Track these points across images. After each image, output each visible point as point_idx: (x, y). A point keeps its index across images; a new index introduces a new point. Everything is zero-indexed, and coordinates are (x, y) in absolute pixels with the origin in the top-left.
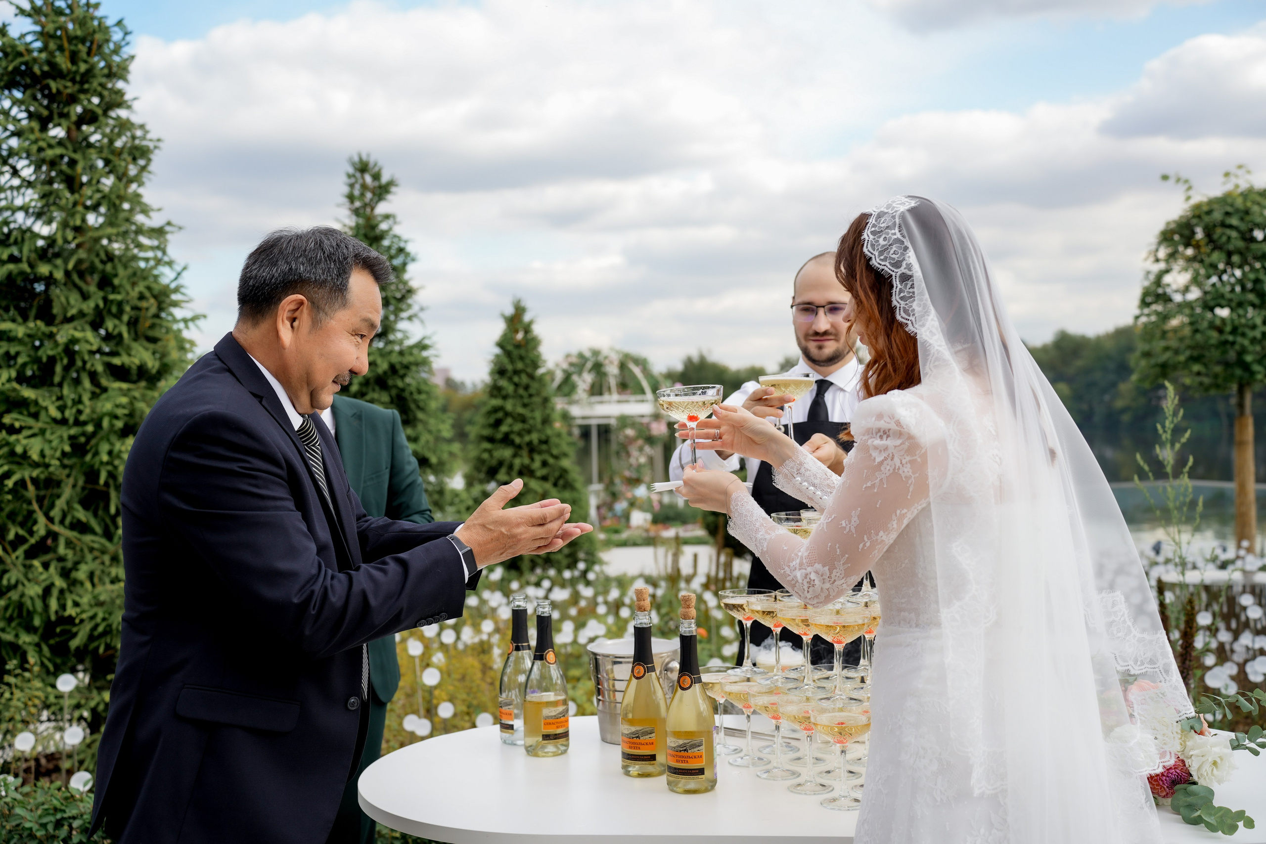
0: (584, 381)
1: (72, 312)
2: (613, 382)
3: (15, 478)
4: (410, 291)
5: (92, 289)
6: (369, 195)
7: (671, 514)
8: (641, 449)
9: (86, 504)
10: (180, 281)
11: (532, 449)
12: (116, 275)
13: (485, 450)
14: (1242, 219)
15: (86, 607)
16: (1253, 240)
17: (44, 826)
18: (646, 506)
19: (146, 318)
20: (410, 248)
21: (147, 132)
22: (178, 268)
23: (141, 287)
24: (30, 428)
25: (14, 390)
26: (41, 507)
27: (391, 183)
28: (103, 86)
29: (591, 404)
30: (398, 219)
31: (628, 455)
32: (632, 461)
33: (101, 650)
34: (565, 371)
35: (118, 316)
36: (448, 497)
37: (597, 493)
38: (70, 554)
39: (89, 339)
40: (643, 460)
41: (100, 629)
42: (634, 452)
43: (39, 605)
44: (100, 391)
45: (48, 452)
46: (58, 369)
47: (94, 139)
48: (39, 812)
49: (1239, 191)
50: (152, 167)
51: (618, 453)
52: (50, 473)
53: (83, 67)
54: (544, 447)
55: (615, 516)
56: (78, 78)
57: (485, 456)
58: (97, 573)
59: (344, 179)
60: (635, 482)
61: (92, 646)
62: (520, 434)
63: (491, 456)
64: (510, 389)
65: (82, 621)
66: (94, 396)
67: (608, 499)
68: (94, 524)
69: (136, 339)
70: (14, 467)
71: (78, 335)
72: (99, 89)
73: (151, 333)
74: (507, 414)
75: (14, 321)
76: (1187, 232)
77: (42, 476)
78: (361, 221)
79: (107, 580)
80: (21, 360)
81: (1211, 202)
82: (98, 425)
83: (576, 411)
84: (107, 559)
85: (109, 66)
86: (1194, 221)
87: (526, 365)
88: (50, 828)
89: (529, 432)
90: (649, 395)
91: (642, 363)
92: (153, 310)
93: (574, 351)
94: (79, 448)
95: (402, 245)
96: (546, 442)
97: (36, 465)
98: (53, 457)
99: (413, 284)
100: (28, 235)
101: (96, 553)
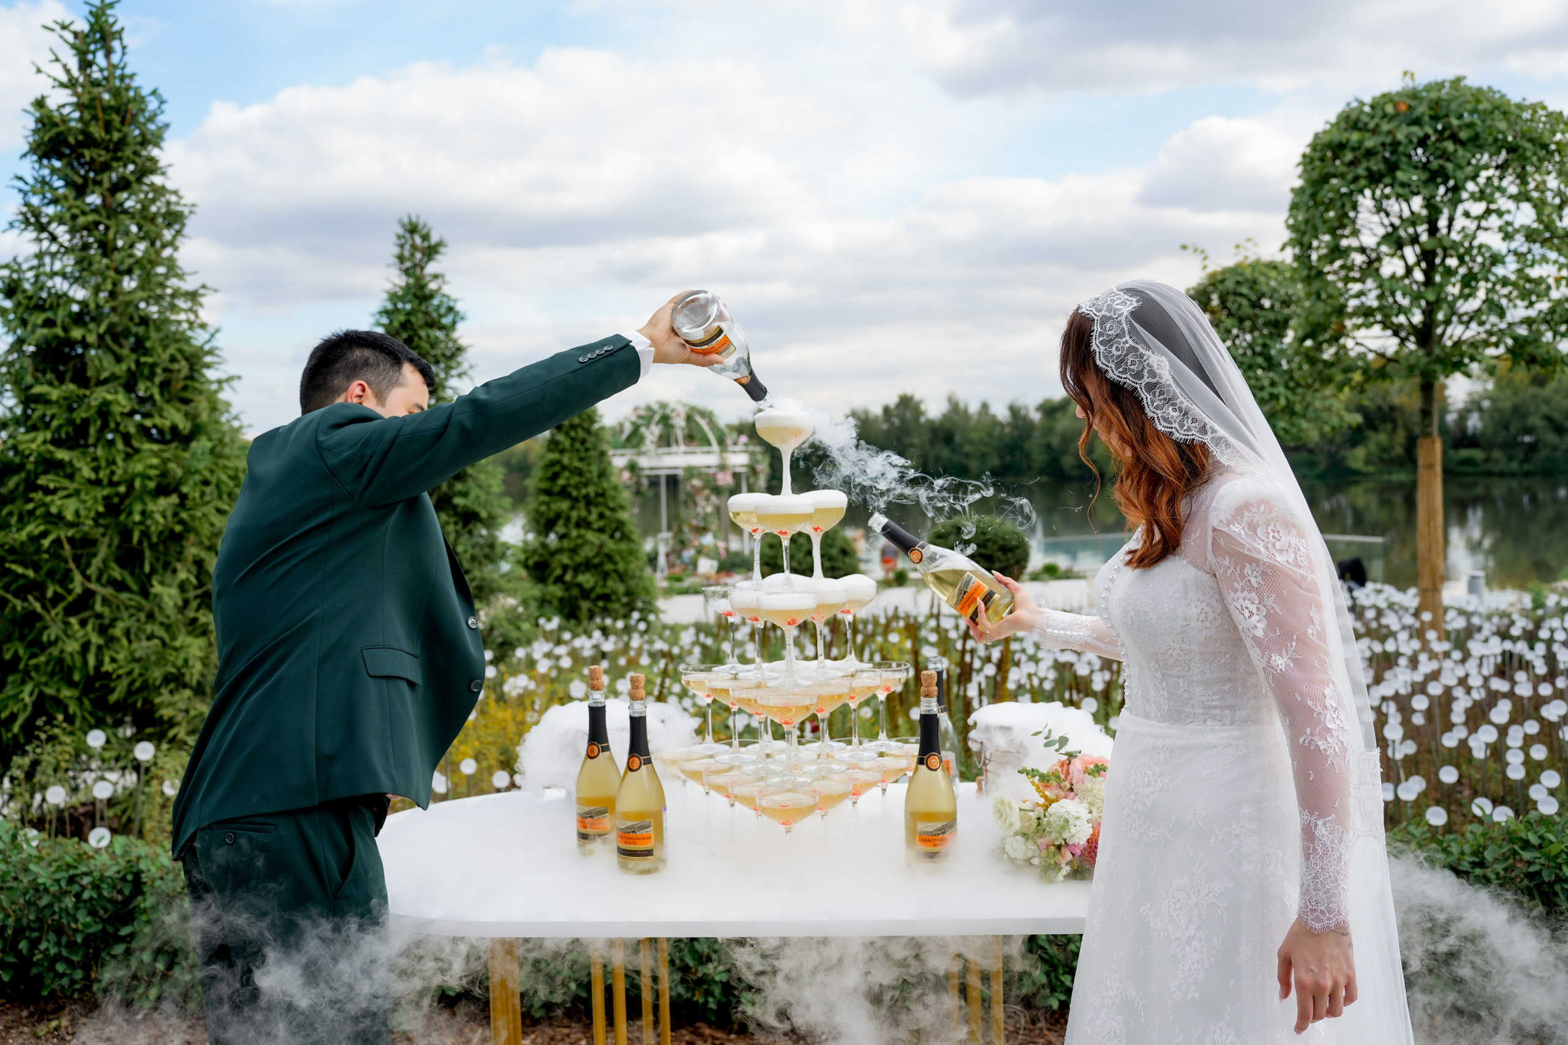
0: (653, 433)
1: (105, 375)
2: (680, 434)
3: (52, 537)
4: (460, 349)
5: (125, 352)
6: (418, 256)
7: (737, 561)
8: (707, 499)
9: (121, 562)
10: (214, 343)
11: (589, 502)
12: (148, 338)
13: (543, 503)
14: (1251, 288)
15: (122, 663)
16: (1262, 307)
17: (57, 881)
18: (712, 554)
19: (177, 380)
20: (459, 307)
21: (180, 198)
22: (212, 330)
23: (172, 350)
24: (65, 489)
25: (50, 452)
26: (78, 566)
27: (440, 244)
28: (136, 153)
29: (658, 455)
30: (447, 278)
31: (695, 504)
32: (699, 510)
33: (139, 704)
34: (633, 423)
35: (151, 376)
36: (498, 550)
37: (666, 541)
38: (106, 611)
39: (122, 401)
40: (709, 509)
41: (137, 684)
42: (701, 502)
43: (78, 660)
44: (132, 453)
45: (83, 512)
46: (92, 431)
47: (129, 204)
48: (52, 869)
49: (1248, 261)
50: (186, 231)
51: (686, 502)
52: (86, 533)
53: (116, 136)
54: (601, 500)
55: (683, 563)
56: (111, 146)
57: (543, 508)
58: (133, 630)
59: (394, 239)
60: (702, 530)
61: (131, 700)
62: (577, 487)
63: (549, 508)
64: (567, 443)
65: (119, 677)
66: (128, 457)
67: (678, 547)
68: (130, 581)
69: (168, 401)
70: (50, 527)
71: (109, 397)
72: (132, 157)
73: (185, 395)
74: (564, 468)
75: (51, 384)
76: (1204, 299)
77: (78, 536)
78: (411, 281)
79: (143, 637)
80: (55, 423)
81: (1226, 271)
82: (130, 486)
83: (644, 462)
84: (142, 616)
85: (143, 135)
86: (1210, 289)
87: (583, 420)
88: (63, 884)
89: (586, 485)
90: (715, 447)
91: (708, 415)
92: (185, 371)
93: (642, 404)
94: (113, 508)
95: (451, 304)
96: (602, 495)
97: (72, 525)
98: (87, 517)
99: (462, 342)
100: (64, 299)
101: (132, 611)
